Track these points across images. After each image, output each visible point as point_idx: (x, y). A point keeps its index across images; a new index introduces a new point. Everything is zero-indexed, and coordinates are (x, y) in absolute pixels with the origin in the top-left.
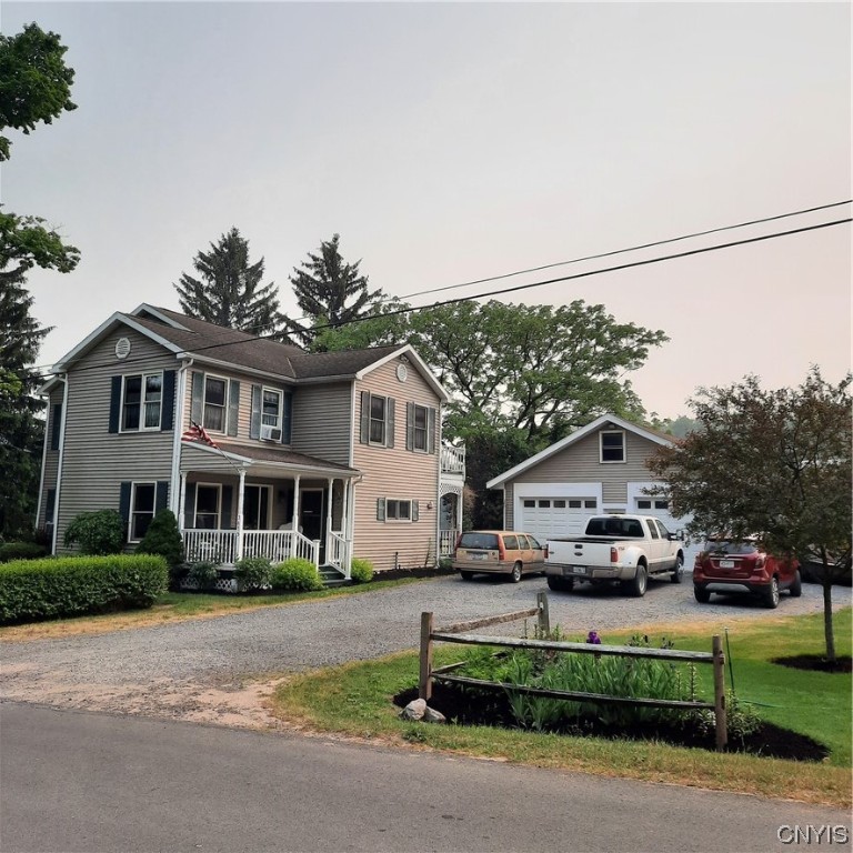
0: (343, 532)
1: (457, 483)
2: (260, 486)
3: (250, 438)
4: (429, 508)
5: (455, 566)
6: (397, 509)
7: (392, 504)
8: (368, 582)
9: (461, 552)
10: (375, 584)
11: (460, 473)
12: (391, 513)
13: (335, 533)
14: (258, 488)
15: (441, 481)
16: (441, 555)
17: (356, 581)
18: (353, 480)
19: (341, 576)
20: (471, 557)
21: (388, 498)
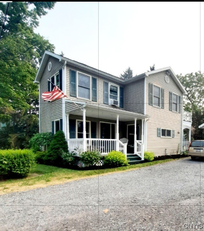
0: (142, 141)
1: (188, 125)
2: (111, 123)
3: (104, 104)
4: (179, 133)
5: (189, 154)
6: (166, 133)
7: (163, 131)
8: (151, 161)
9: (191, 149)
10: (154, 162)
11: (190, 122)
12: (164, 134)
13: (138, 141)
14: (110, 124)
15: (183, 124)
16: (183, 149)
17: (146, 161)
18: (146, 120)
19: (140, 158)
20: (195, 151)
21: (162, 128)
